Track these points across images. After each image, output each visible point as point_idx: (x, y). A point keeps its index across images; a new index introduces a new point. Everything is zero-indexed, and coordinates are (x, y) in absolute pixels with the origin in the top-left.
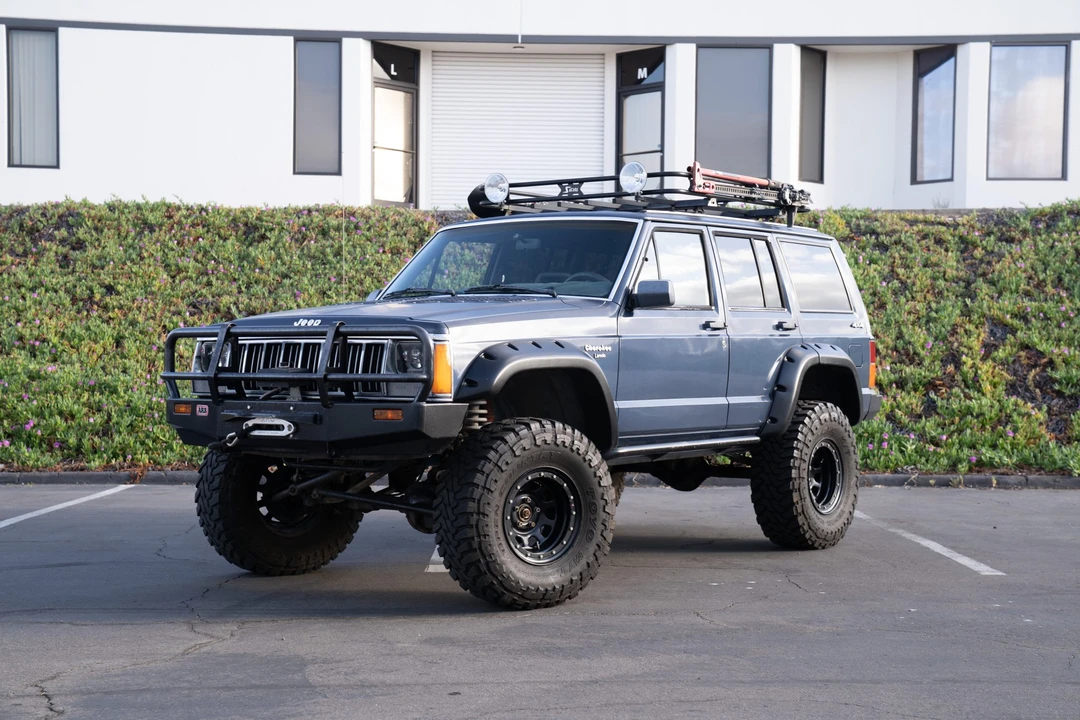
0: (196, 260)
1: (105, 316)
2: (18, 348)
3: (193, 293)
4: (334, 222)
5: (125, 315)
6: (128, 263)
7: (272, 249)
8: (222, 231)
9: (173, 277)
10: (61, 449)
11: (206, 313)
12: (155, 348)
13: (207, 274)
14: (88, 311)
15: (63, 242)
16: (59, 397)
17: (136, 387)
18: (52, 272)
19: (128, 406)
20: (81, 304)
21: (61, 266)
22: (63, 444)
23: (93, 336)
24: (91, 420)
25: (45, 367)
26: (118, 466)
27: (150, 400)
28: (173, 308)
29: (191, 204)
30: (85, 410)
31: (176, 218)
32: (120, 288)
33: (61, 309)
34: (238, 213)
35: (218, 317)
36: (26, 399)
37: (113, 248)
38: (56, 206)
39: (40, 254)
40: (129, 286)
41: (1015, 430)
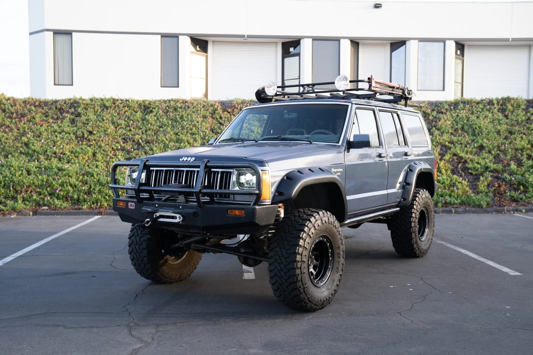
0: (125, 121)
1: (89, 144)
2: (54, 157)
3: (124, 134)
4: (179, 105)
5: (97, 143)
6: (98, 122)
7: (155, 116)
8: (135, 109)
9: (116, 128)
10: (71, 200)
11: (129, 142)
12: (109, 157)
13: (129, 126)
14: (82, 142)
15: (72, 114)
16: (70, 178)
17: (101, 174)
18: (68, 126)
19: (98, 182)
20: (79, 139)
21: (71, 124)
22: (72, 198)
23: (84, 152)
24: (83, 188)
25: (64, 165)
26: (94, 208)
27: (107, 179)
28: (116, 141)
29: (122, 98)
30: (81, 184)
31: (117, 104)
32: (95, 132)
33: (71, 141)
34: (141, 102)
35: (134, 144)
36: (57, 179)
37: (92, 117)
38: (70, 99)
39: (64, 118)
40: (98, 131)
41: (458, 189)
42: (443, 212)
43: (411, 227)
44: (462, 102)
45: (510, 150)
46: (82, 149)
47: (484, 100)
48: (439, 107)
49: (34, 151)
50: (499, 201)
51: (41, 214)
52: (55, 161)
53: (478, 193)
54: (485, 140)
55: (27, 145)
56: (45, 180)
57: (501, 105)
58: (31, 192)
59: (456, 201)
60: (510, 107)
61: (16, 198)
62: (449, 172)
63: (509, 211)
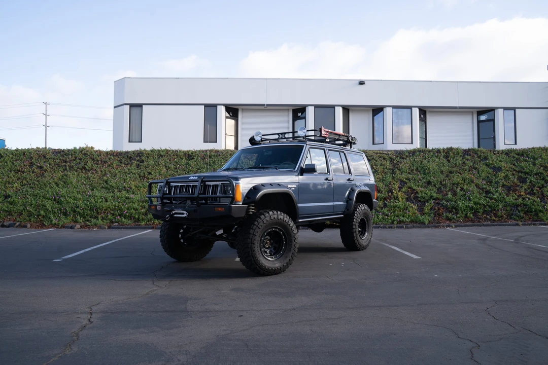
0: (174, 165)
2: (124, 190)
4: (213, 154)
6: (155, 166)
7: (195, 162)
8: (182, 157)
9: (167, 170)
10: (134, 219)
13: (177, 169)
14: (143, 180)
15: (138, 160)
16: (134, 204)
18: (135, 169)
20: (142, 178)
21: (137, 167)
22: (134, 217)
24: (142, 211)
25: (130, 196)
26: (149, 224)
29: (173, 149)
30: (140, 208)
31: (169, 153)
32: (152, 173)
33: (136, 179)
34: (186, 152)
36: (124, 205)
37: (151, 162)
38: (137, 151)
39: (132, 164)
40: (155, 173)
41: (409, 211)
42: (397, 227)
43: (353, 228)
44: (418, 151)
45: (449, 185)
46: (143, 185)
47: (434, 149)
48: (401, 154)
49: (111, 186)
50: (438, 219)
51: (113, 228)
52: (124, 193)
53: (424, 214)
54: (432, 178)
55: (106, 182)
56: (117, 205)
57: (446, 153)
58: (108, 213)
59: (407, 220)
60: (452, 154)
61: (98, 217)
62: (404, 199)
63: (443, 226)
